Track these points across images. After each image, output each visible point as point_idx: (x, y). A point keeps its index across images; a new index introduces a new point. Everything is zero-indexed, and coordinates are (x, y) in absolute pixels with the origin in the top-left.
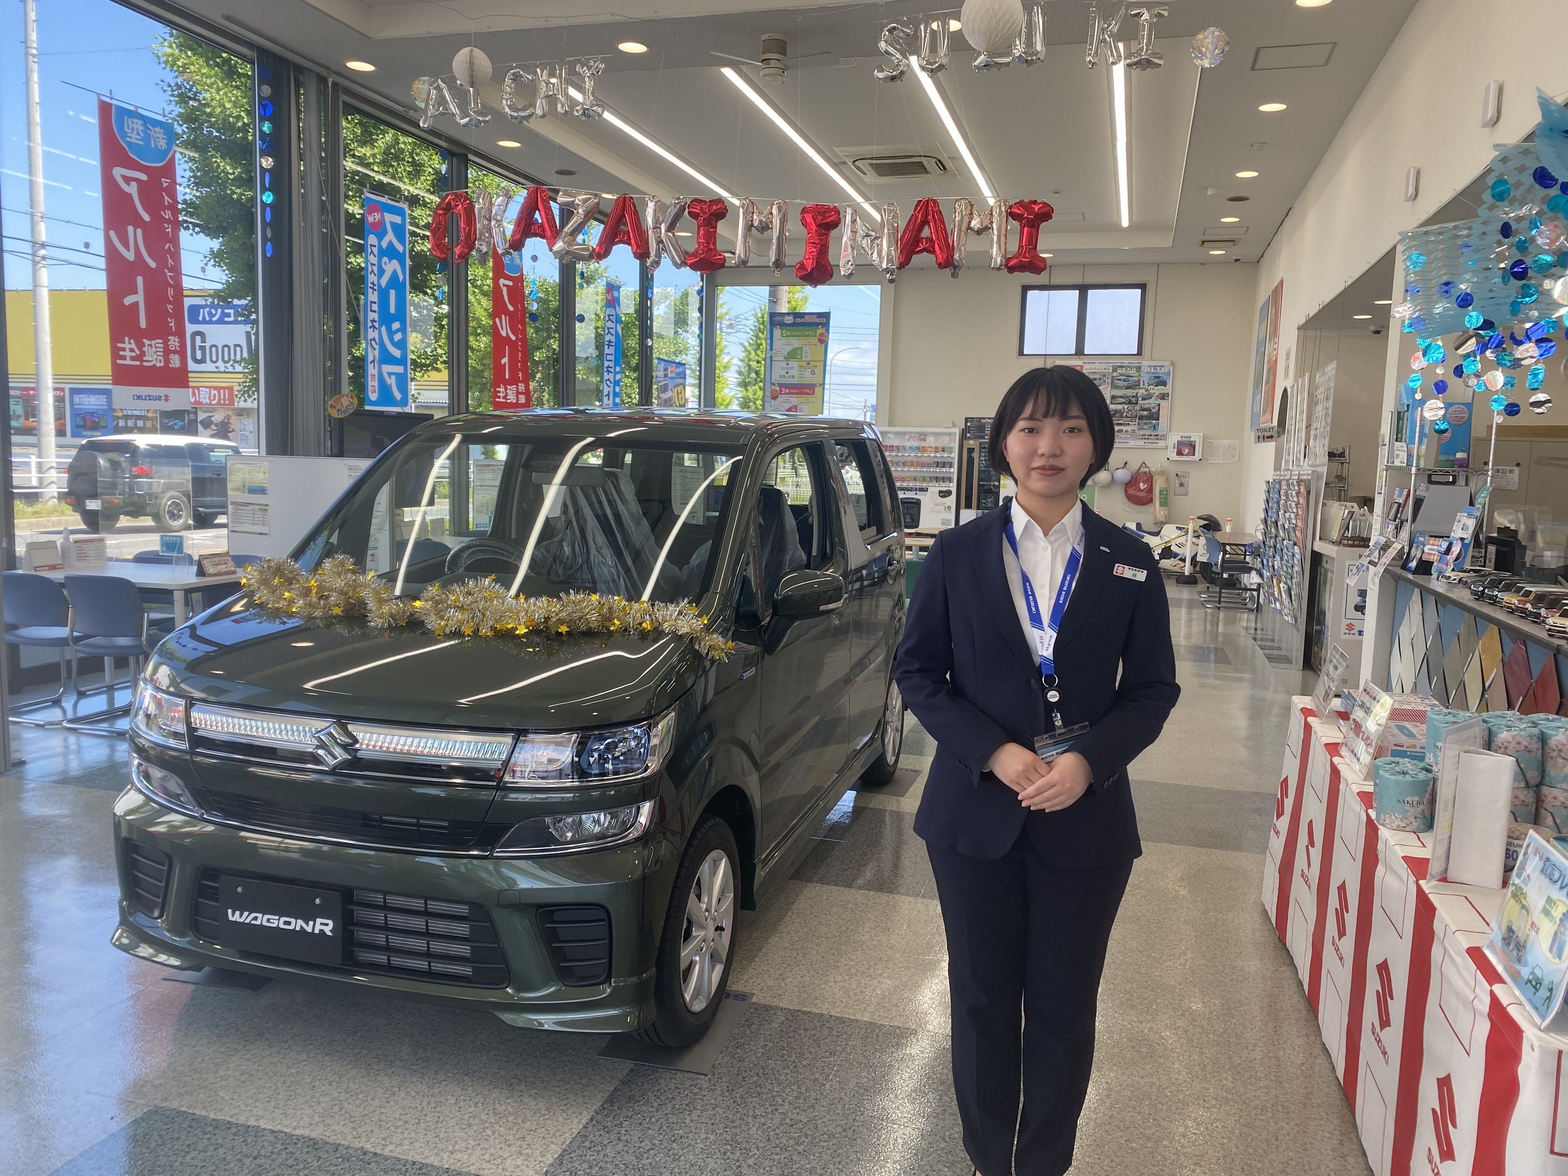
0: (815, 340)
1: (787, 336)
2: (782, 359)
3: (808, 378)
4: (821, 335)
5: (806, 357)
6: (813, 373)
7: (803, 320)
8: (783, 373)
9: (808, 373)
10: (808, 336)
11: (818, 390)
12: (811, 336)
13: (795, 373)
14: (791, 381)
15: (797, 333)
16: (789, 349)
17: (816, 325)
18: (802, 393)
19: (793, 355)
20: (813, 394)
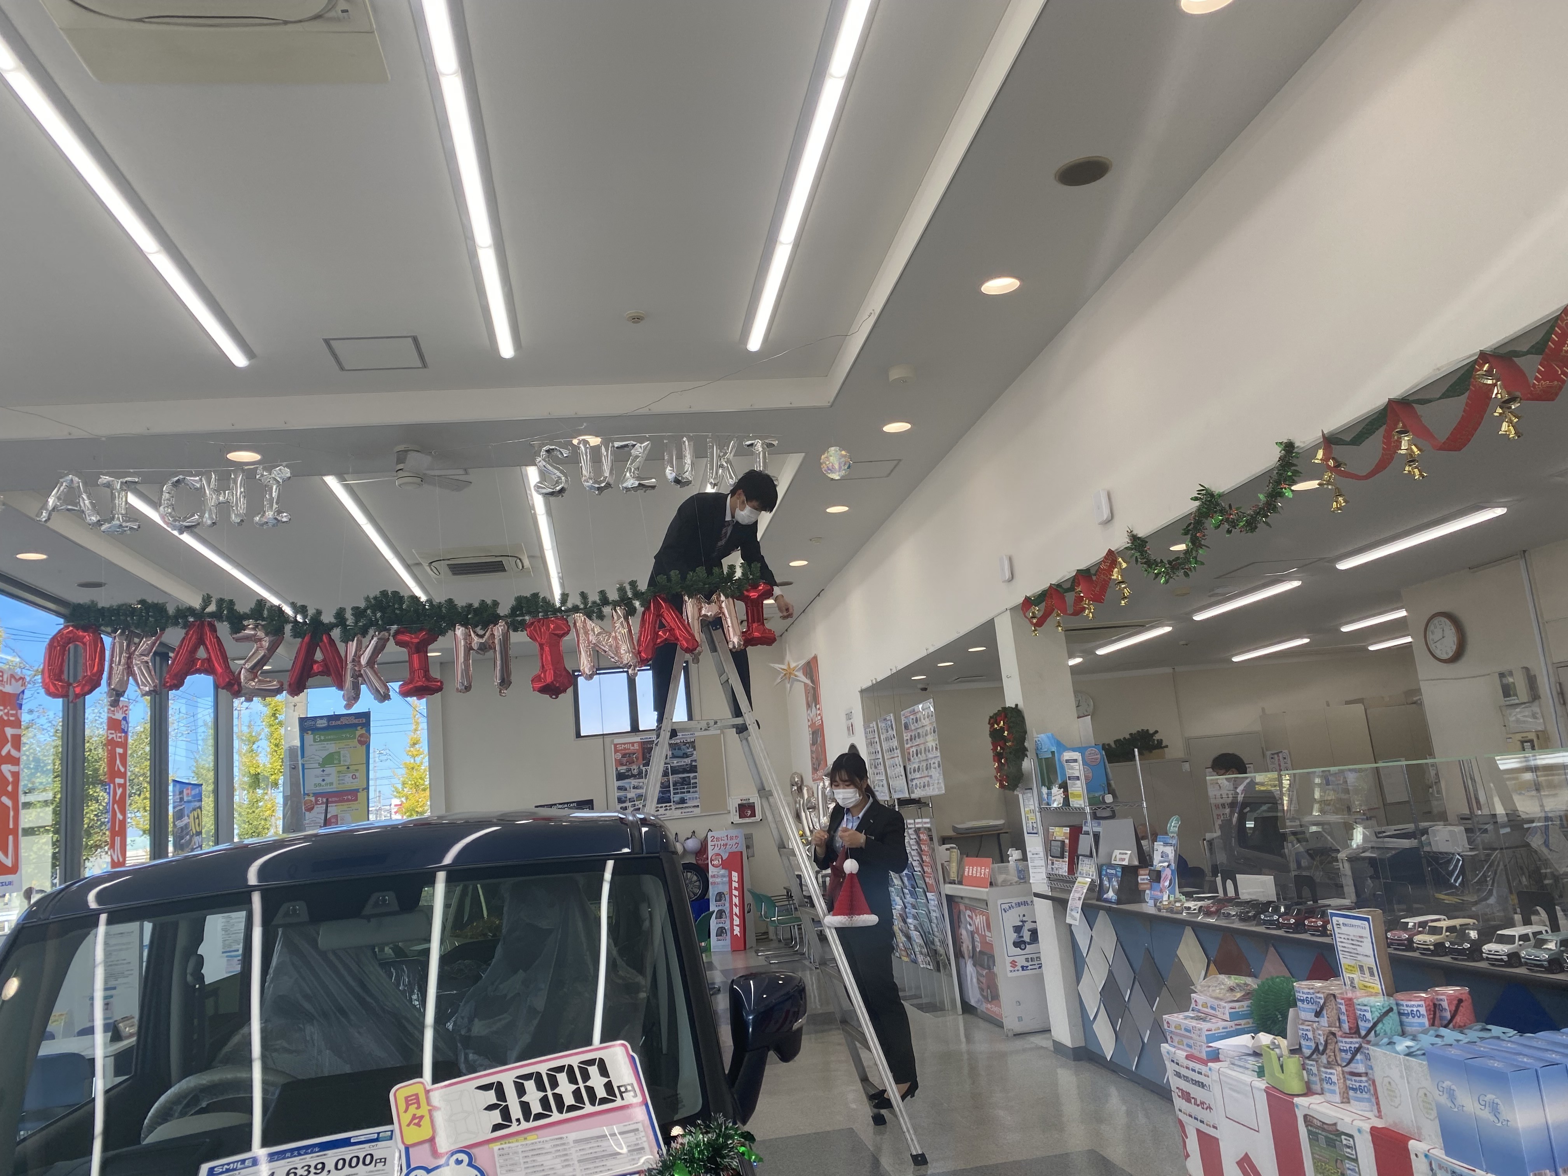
0: (355, 742)
1: (321, 741)
2: (317, 765)
3: (349, 784)
4: (361, 736)
5: (345, 761)
6: (354, 777)
7: (339, 723)
8: (319, 780)
9: (348, 778)
10: (346, 738)
11: (361, 795)
12: (350, 738)
13: (333, 780)
14: (329, 789)
15: (332, 737)
16: (325, 754)
17: (355, 726)
18: (343, 801)
19: (329, 760)
20: (356, 800)
